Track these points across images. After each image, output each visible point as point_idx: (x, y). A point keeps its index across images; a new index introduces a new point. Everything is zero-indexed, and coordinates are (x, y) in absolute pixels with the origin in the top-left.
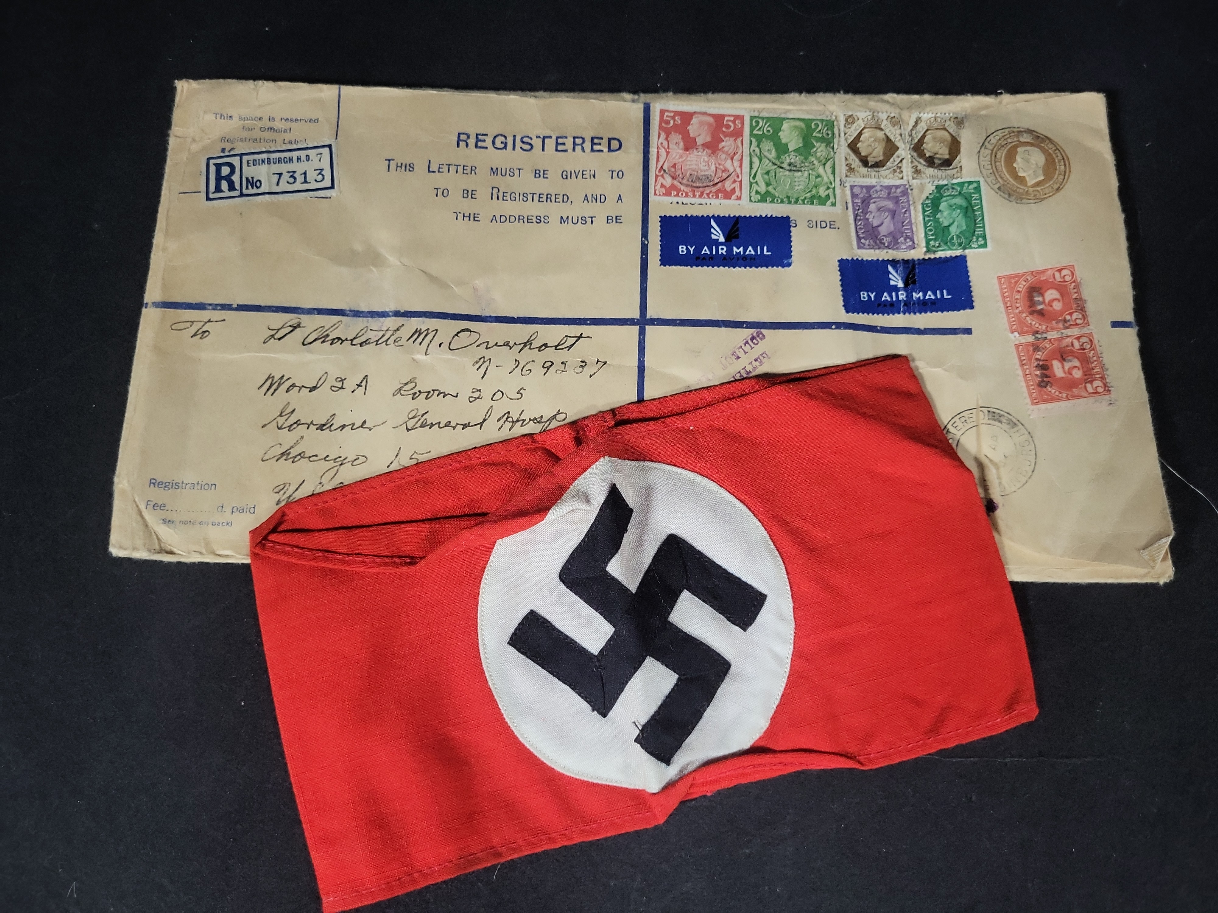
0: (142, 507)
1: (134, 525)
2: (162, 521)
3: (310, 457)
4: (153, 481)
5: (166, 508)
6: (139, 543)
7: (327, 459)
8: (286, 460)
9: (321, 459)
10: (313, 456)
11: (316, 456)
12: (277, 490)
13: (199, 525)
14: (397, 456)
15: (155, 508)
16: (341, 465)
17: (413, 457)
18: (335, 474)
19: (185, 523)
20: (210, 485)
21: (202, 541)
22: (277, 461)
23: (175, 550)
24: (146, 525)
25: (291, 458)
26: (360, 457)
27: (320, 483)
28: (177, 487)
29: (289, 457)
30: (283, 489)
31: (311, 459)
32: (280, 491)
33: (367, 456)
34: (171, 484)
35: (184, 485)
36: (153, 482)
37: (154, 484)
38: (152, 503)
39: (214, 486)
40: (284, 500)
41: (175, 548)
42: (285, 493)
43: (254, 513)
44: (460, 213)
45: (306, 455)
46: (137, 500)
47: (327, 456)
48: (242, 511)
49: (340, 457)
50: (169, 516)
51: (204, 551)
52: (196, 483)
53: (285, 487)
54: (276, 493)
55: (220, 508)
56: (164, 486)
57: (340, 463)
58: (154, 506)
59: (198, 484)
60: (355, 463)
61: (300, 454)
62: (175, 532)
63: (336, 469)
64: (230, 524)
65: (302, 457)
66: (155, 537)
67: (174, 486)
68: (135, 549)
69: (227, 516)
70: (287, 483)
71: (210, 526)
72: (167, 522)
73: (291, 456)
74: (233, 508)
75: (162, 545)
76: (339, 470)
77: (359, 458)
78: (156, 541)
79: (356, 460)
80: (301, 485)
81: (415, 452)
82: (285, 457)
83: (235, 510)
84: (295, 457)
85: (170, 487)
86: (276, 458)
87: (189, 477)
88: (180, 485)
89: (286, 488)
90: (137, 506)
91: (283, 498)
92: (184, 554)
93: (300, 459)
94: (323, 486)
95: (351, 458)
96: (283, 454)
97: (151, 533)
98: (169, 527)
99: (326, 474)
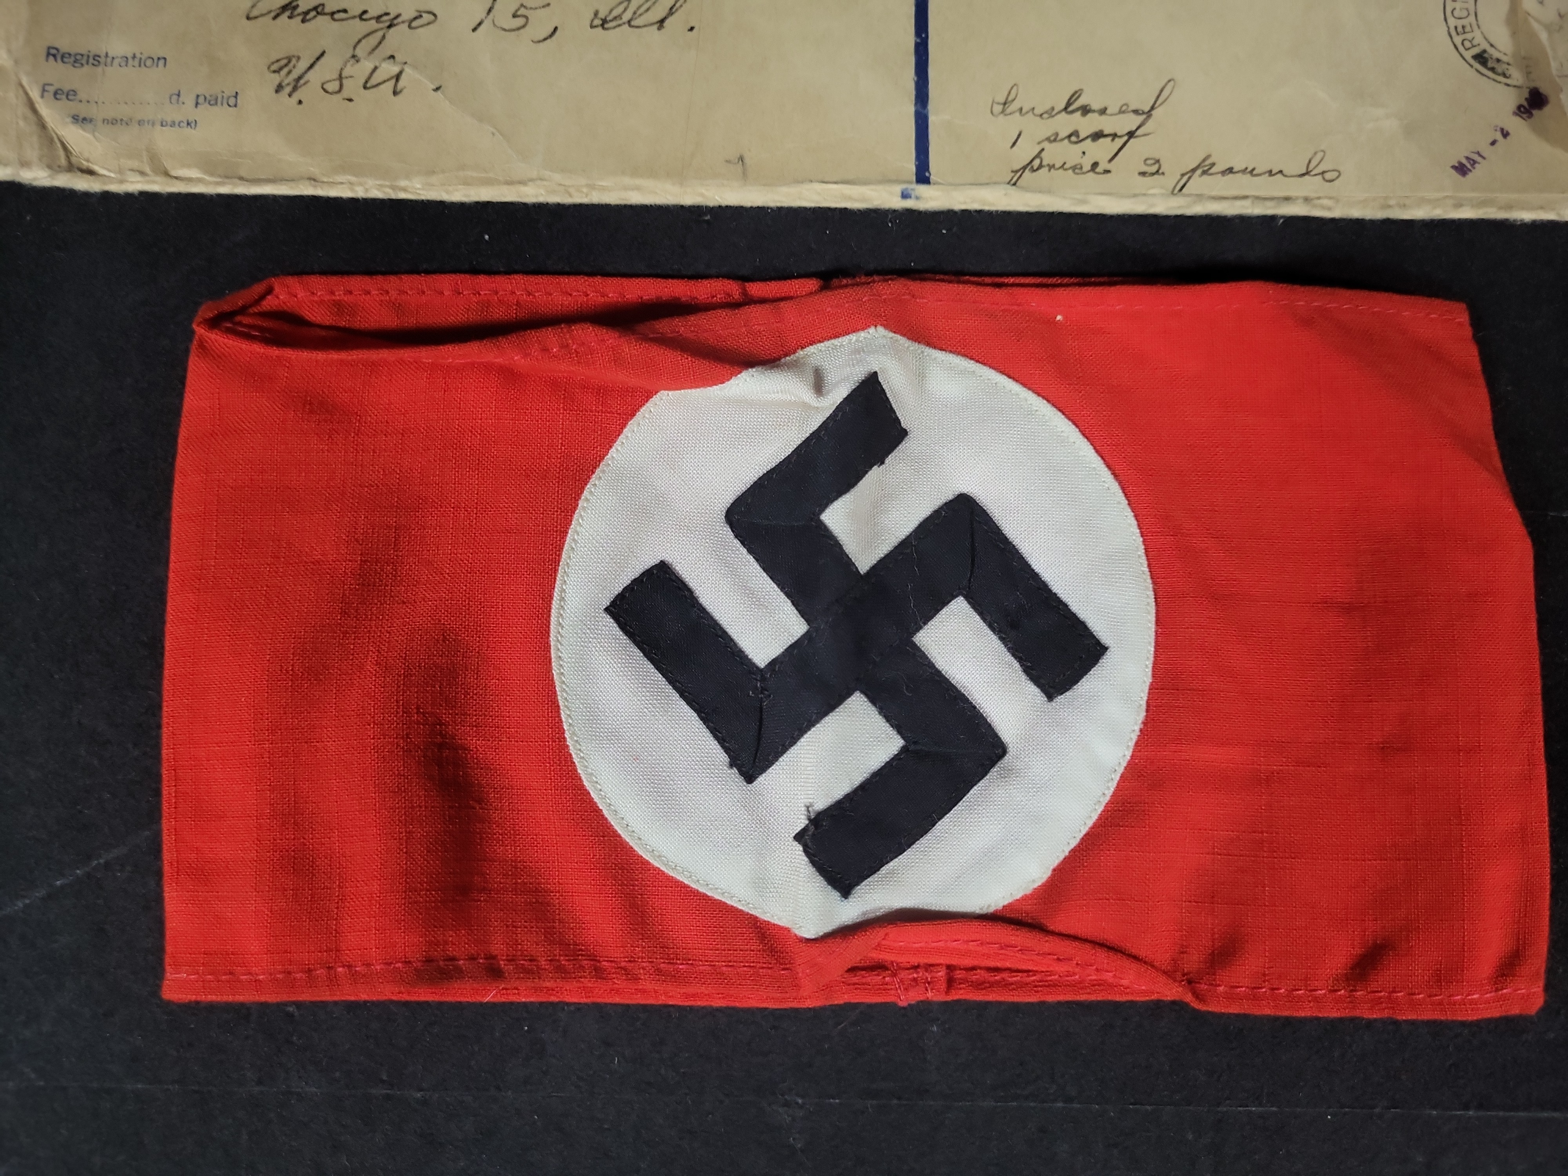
0: (35, 94)
1: (22, 123)
2: (69, 120)
3: (333, 14)
4: (53, 51)
5: (79, 97)
6: (32, 152)
7: (364, 17)
8: (290, 17)
9: (354, 17)
10: (339, 11)
11: (345, 11)
12: (274, 67)
13: (137, 126)
14: (490, 11)
15: (58, 96)
16: (390, 27)
17: (519, 13)
18: (380, 43)
19: (113, 122)
20: (156, 61)
21: (145, 153)
22: (275, 18)
23: (96, 168)
24: (42, 125)
25: (299, 15)
26: (424, 15)
27: (354, 56)
28: (96, 63)
29: (296, 13)
30: (286, 65)
31: (336, 16)
32: (281, 69)
33: (436, 12)
34: (85, 58)
35: (109, 60)
36: (52, 53)
37: (54, 56)
38: (51, 89)
39: (161, 62)
40: (288, 84)
41: (96, 164)
42: (289, 72)
43: (236, 106)
45: (327, 10)
46: (25, 82)
47: (365, 12)
48: (213, 101)
49: (387, 14)
50: (83, 110)
51: (147, 170)
52: (130, 55)
53: (289, 62)
54: (274, 72)
55: (175, 97)
56: (72, 59)
57: (388, 24)
58: (56, 93)
59: (134, 57)
60: (414, 24)
61: (315, 8)
62: (94, 136)
63: (380, 34)
64: (193, 125)
65: (318, 13)
66: (59, 145)
67: (91, 60)
68: (25, 164)
69: (188, 110)
70: (294, 56)
71: (158, 127)
72: (79, 120)
73: (299, 10)
74: (198, 96)
75: (74, 160)
76: (387, 36)
77: (421, 16)
78: (62, 153)
79: (415, 18)
80: (318, 59)
81: (522, 5)
82: (288, 13)
83: (201, 100)
84: (306, 13)
85: (84, 62)
86: (273, 14)
87: (118, 47)
88: (102, 60)
89: (291, 65)
90: (26, 94)
91: (286, 81)
92: (112, 175)
93: (315, 17)
94: (357, 61)
95: (408, 14)
96: (284, 8)
97: (51, 141)
98: (84, 130)
99: (364, 41)
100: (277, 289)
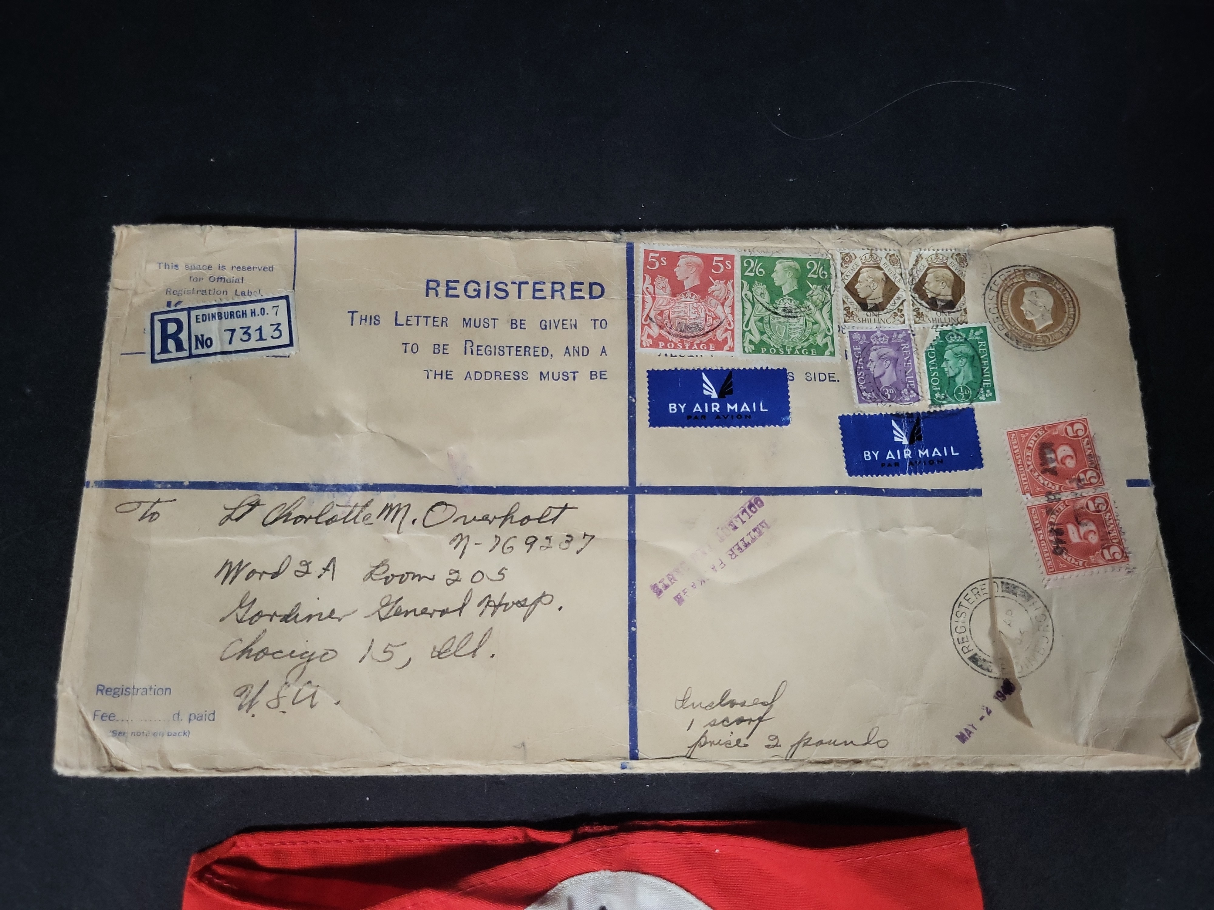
0: (89, 718)
1: (81, 739)
2: (111, 734)
3: (274, 654)
4: (101, 688)
5: (116, 718)
6: (87, 759)
7: (293, 655)
8: (247, 658)
9: (287, 656)
10: (277, 652)
11: (281, 652)
12: (238, 693)
13: (153, 736)
14: (370, 648)
15: (104, 718)
16: (308, 661)
17: (387, 650)
18: (303, 672)
19: (137, 734)
20: (164, 691)
21: (157, 754)
22: (238, 659)
23: (128, 766)
24: (94, 738)
25: (253, 655)
26: (329, 652)
27: (286, 683)
28: (127, 693)
29: (251, 654)
30: (245, 691)
31: (275, 656)
32: (242, 694)
33: (337, 650)
34: (121, 690)
35: (135, 690)
36: (101, 689)
37: (101, 691)
38: (100, 714)
39: (168, 691)
40: (246, 704)
41: (127, 763)
42: (247, 696)
43: (214, 720)
44: (431, 371)
45: (270, 652)
46: (83, 710)
47: (293, 652)
48: (200, 718)
49: (307, 652)
50: (118, 726)
51: (159, 766)
52: (148, 688)
53: (247, 689)
54: (238, 696)
55: (176, 716)
56: (112, 692)
57: (307, 659)
58: (102, 717)
59: (151, 688)
60: (323, 659)
61: (263, 651)
62: (126, 744)
63: (303, 666)
64: (187, 734)
65: (265, 654)
66: (104, 751)
67: (124, 692)
68: (82, 767)
69: (184, 725)
70: (250, 685)
71: (166, 737)
72: (117, 734)
73: (253, 653)
74: (190, 715)
75: (113, 761)
76: (307, 668)
77: (328, 653)
78: (106, 756)
79: (325, 654)
80: (264, 686)
81: (389, 644)
82: (246, 655)
83: (192, 717)
84: (258, 654)
85: (120, 693)
86: (237, 656)
87: (140, 681)
88: (130, 691)
89: (248, 691)
90: (84, 717)
91: (245, 702)
92: (137, 770)
93: (263, 656)
94: (289, 686)
95: (319, 653)
96: (244, 651)
97: (99, 749)
98: (120, 740)
99: (292, 672)
100: (239, 843)
